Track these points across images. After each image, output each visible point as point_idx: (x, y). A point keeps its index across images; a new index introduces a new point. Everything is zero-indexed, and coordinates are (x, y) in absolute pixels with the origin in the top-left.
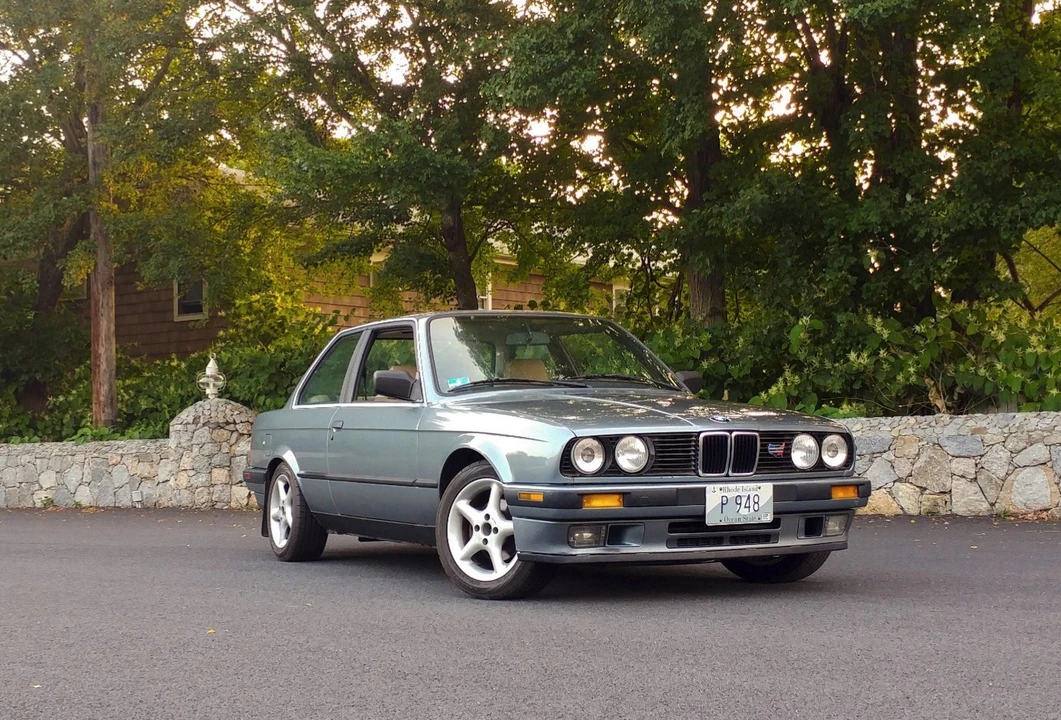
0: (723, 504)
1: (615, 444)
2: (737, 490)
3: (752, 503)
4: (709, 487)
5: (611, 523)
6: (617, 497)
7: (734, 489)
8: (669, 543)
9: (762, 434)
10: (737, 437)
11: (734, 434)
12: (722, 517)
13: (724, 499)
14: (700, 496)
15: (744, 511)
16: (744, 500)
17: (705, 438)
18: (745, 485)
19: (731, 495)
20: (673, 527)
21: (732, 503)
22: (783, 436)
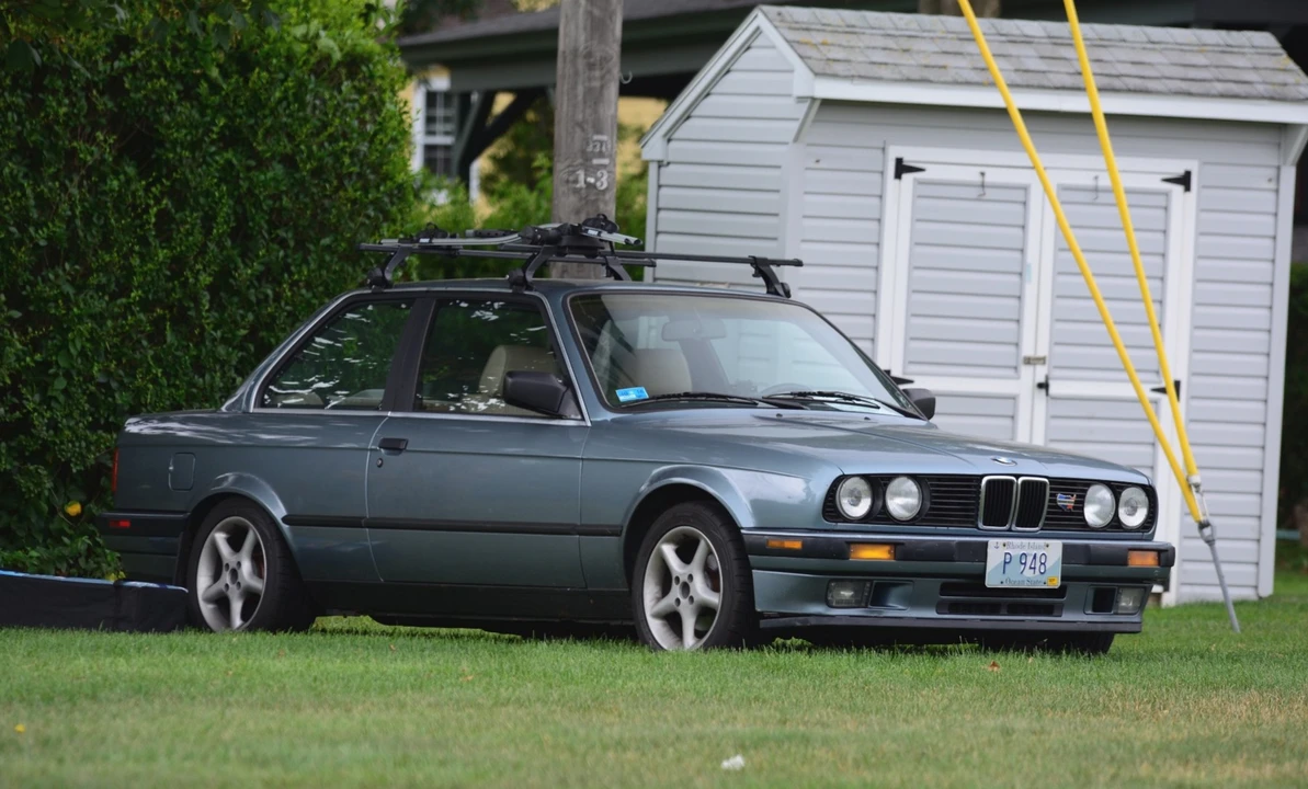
0: (1005, 563)
1: (886, 485)
2: (1022, 546)
3: (1038, 564)
4: (992, 542)
5: (876, 579)
6: (887, 548)
7: (1018, 546)
8: (940, 608)
9: (1053, 480)
10: (1024, 482)
11: (1021, 479)
12: (1003, 578)
13: (1008, 556)
14: (981, 552)
15: (1028, 573)
16: (1030, 559)
17: (989, 482)
18: (1032, 541)
19: (1016, 553)
20: (945, 589)
21: (1016, 561)
22: (1074, 484)
